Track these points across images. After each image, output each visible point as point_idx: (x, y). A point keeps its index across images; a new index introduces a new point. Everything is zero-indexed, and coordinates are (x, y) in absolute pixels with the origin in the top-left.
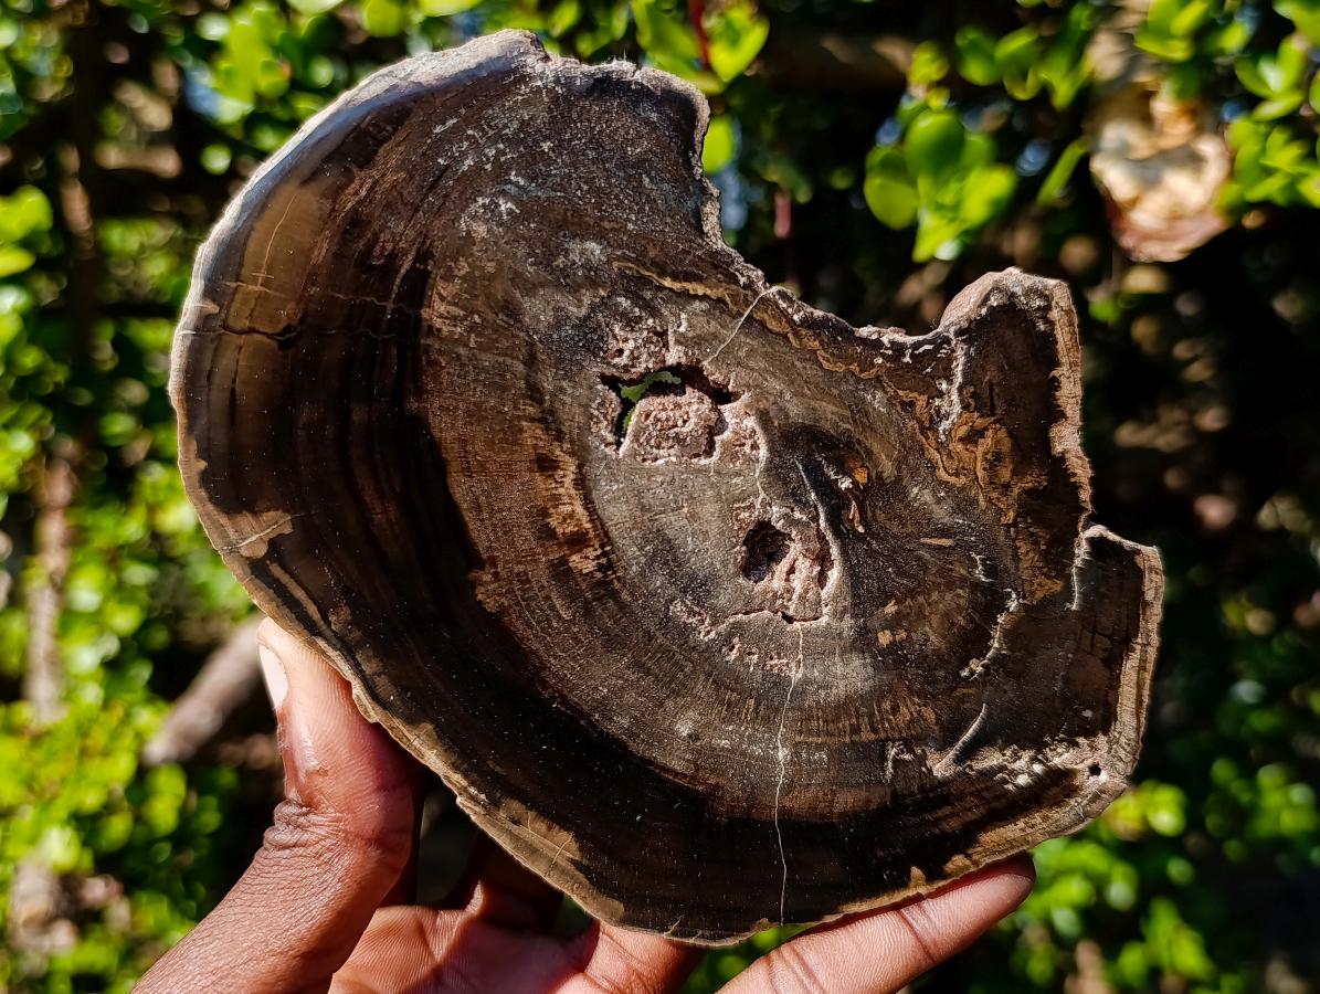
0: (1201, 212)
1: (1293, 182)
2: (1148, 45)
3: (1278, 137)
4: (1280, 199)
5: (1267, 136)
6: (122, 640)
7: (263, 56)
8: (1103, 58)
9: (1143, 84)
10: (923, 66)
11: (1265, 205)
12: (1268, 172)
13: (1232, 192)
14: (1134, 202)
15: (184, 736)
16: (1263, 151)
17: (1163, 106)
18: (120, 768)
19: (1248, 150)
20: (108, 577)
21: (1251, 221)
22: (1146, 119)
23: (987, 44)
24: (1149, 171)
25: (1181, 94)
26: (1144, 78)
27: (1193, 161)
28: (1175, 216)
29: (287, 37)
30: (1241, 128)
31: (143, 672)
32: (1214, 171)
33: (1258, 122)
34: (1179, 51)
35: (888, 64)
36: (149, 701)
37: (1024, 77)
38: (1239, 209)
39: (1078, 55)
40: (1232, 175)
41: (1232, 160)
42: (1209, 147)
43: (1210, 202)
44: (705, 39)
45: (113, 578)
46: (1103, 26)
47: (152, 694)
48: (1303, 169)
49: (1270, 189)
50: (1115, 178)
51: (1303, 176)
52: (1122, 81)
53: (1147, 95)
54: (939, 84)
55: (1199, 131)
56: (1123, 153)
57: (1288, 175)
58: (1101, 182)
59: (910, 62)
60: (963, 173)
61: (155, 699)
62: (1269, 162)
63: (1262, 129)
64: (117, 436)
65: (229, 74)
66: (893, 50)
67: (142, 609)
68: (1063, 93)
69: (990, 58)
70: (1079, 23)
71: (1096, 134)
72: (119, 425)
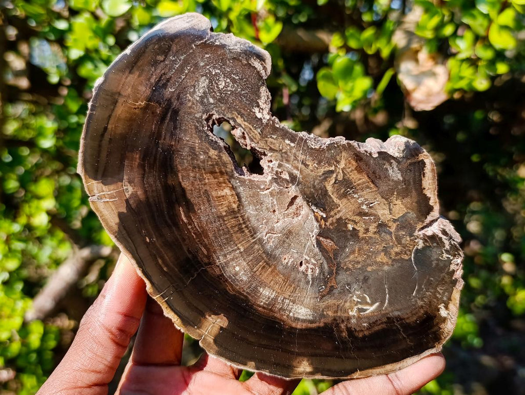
0: (438, 93)
1: (471, 81)
3: (465, 65)
4: (466, 88)
5: (461, 66)
6: (11, 273)
8: (399, 39)
9: (415, 48)
10: (334, 42)
11: (460, 90)
12: (461, 78)
13: (450, 86)
14: (414, 90)
15: (40, 311)
16: (460, 71)
18: (17, 322)
19: (455, 71)
20: (5, 248)
21: (456, 96)
22: (417, 61)
23: (357, 35)
24: (419, 78)
25: (430, 52)
26: (415, 45)
27: (433, 74)
28: (429, 95)
29: (98, 27)
30: (451, 63)
31: (19, 286)
32: (442, 78)
34: (429, 34)
35: (321, 40)
36: (22, 298)
37: (371, 46)
38: (452, 91)
39: (389, 40)
40: (450, 79)
41: (449, 75)
42: (440, 70)
43: (442, 89)
44: (257, 30)
45: (7, 248)
46: (398, 28)
48: (474, 76)
49: (462, 84)
50: (406, 81)
51: (474, 79)
52: (407, 48)
53: (417, 52)
54: (341, 48)
55: (436, 64)
56: (408, 73)
57: (469, 79)
58: (402, 83)
59: (330, 41)
60: (354, 79)
61: (24, 297)
62: (462, 75)
63: (459, 63)
64: (10, 189)
65: (75, 40)
66: (323, 36)
67: (19, 259)
68: (385, 53)
69: (358, 40)
70: (389, 27)
71: (398, 66)
72: (12, 184)
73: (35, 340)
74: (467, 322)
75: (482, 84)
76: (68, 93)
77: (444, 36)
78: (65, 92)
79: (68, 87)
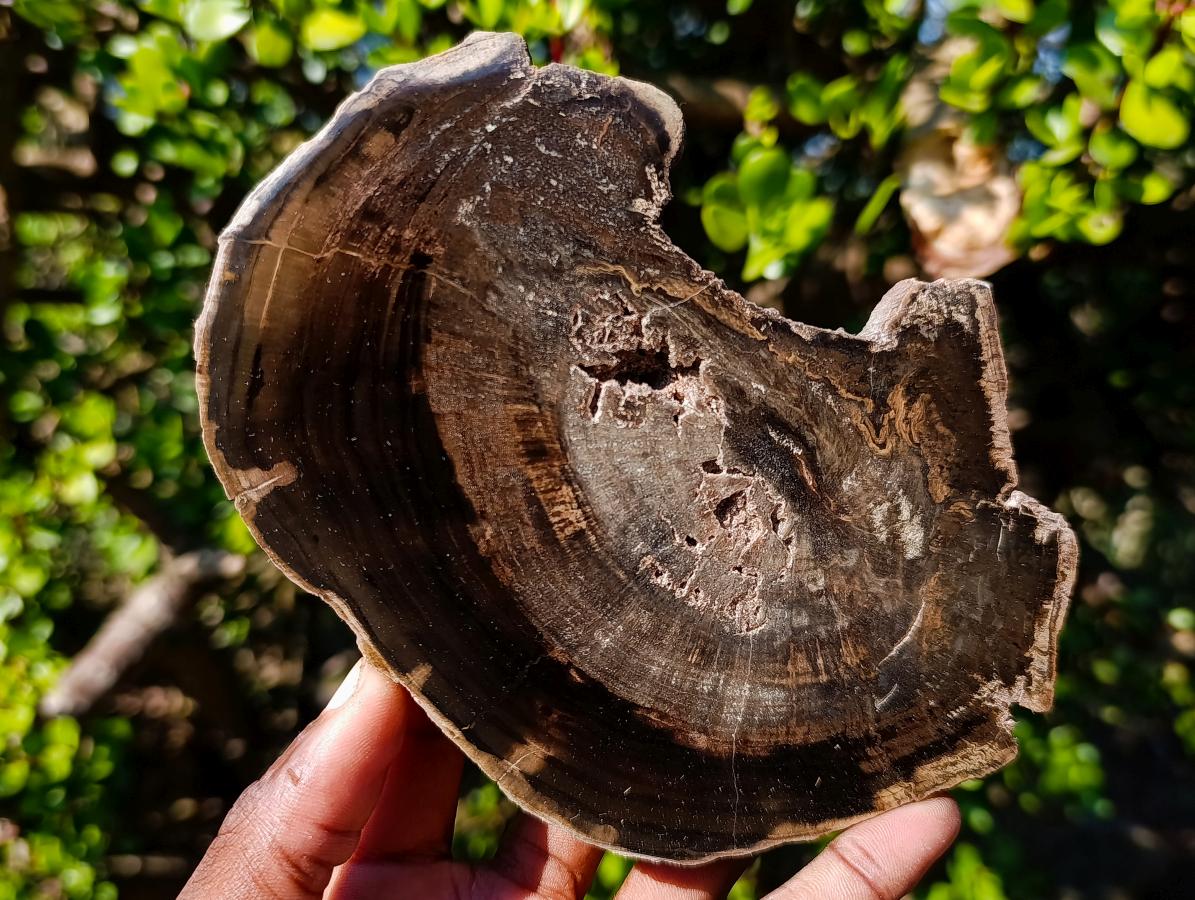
0: (994, 244)
1: (1073, 222)
2: (950, 97)
3: (1061, 181)
4: (1062, 235)
5: (1051, 179)
6: (25, 600)
7: (166, 77)
9: (946, 131)
10: (757, 107)
11: (1048, 240)
12: (1051, 211)
13: (1020, 228)
14: (937, 233)
15: (81, 689)
16: (1048, 193)
17: (964, 150)
18: (20, 719)
19: (1035, 191)
20: (14, 542)
21: (1037, 253)
22: (950, 161)
23: (814, 88)
24: (950, 205)
25: (979, 140)
26: (947, 125)
27: (987, 198)
28: (972, 247)
29: (188, 61)
30: (1029, 172)
31: (44, 630)
32: (1006, 208)
33: (1044, 168)
34: (976, 103)
35: (728, 103)
36: (49, 657)
37: (847, 118)
38: (1025, 243)
39: (893, 102)
40: (1021, 212)
41: (1022, 199)
42: (1002, 187)
43: (1001, 236)
45: (19, 543)
46: (916, 77)
47: (53, 652)
48: (1083, 209)
49: (1053, 226)
50: (921, 212)
51: (1081, 216)
52: (928, 127)
53: (950, 140)
54: (770, 124)
55: (994, 173)
56: (928, 190)
57: (1069, 215)
58: (909, 215)
59: (746, 102)
60: (787, 204)
61: (55, 655)
62: (1053, 203)
63: (1049, 173)
64: (24, 413)
66: (732, 91)
67: (44, 571)
68: (880, 134)
69: (817, 101)
70: (894, 74)
71: (905, 172)
72: (28, 402)
73: (59, 759)
74: (1078, 762)
75: (1101, 227)
76: (157, 199)
77: (1014, 104)
78: (150, 196)
79: (157, 185)
